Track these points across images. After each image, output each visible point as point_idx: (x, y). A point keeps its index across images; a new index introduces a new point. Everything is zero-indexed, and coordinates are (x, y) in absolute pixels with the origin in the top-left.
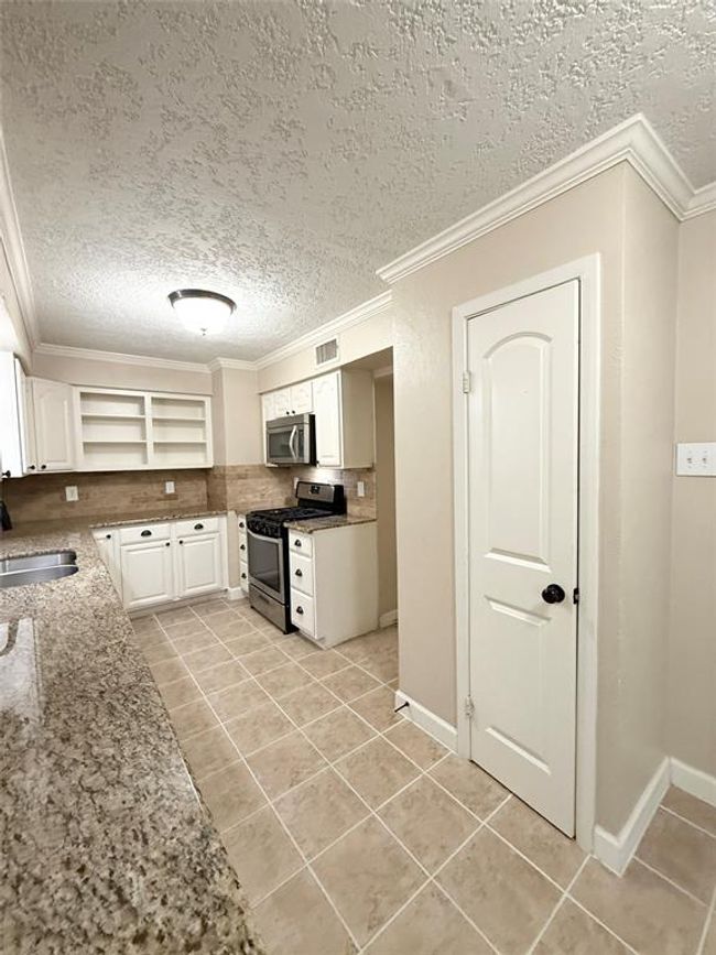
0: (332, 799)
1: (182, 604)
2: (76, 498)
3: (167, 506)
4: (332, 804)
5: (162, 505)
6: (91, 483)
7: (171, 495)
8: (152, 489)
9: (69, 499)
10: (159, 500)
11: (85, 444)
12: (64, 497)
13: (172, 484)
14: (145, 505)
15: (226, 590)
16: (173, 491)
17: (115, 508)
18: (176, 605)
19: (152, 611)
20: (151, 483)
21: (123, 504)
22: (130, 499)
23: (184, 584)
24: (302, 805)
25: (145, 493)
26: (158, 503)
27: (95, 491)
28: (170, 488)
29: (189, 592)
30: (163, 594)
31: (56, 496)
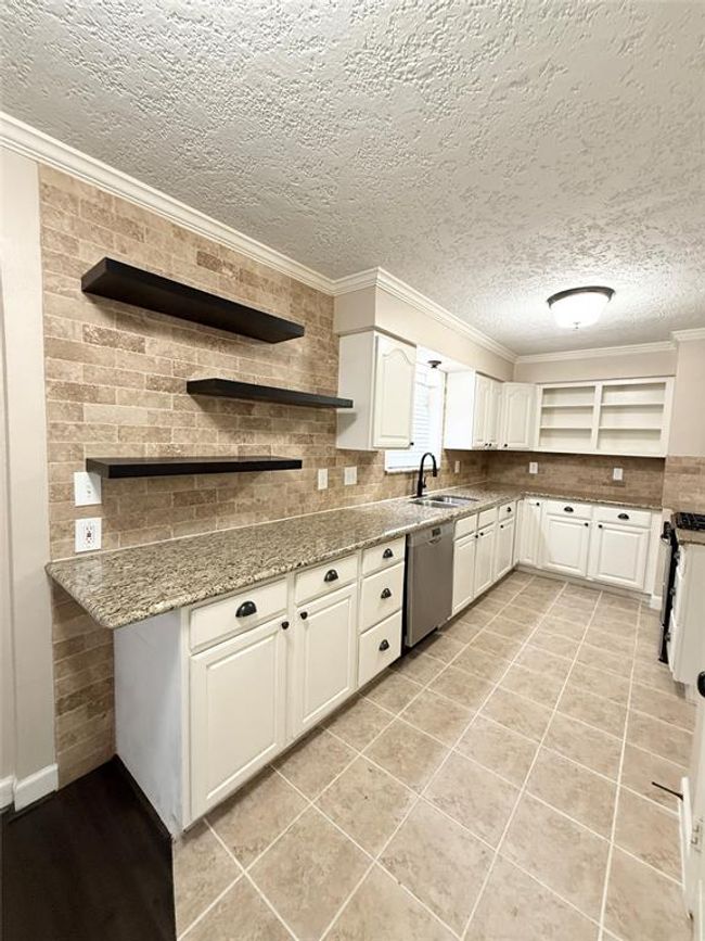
0: (509, 753)
1: (595, 586)
2: (535, 472)
3: (613, 493)
4: (507, 755)
5: (606, 490)
6: (548, 461)
7: (617, 482)
8: (599, 474)
9: (531, 471)
10: (604, 484)
11: (542, 430)
12: (528, 470)
13: (621, 471)
14: (589, 487)
15: (650, 595)
16: (620, 478)
17: (564, 485)
18: (588, 584)
19: (567, 579)
20: (600, 467)
21: (571, 482)
22: (576, 479)
23: (598, 569)
24: (490, 734)
25: (592, 477)
26: (604, 487)
27: (550, 468)
28: (618, 474)
29: (602, 577)
30: (576, 568)
31: (524, 468)
